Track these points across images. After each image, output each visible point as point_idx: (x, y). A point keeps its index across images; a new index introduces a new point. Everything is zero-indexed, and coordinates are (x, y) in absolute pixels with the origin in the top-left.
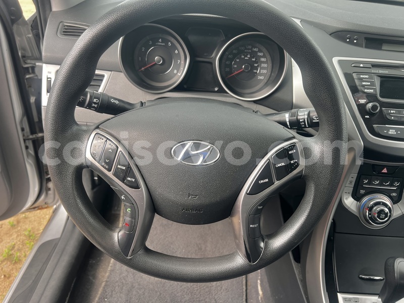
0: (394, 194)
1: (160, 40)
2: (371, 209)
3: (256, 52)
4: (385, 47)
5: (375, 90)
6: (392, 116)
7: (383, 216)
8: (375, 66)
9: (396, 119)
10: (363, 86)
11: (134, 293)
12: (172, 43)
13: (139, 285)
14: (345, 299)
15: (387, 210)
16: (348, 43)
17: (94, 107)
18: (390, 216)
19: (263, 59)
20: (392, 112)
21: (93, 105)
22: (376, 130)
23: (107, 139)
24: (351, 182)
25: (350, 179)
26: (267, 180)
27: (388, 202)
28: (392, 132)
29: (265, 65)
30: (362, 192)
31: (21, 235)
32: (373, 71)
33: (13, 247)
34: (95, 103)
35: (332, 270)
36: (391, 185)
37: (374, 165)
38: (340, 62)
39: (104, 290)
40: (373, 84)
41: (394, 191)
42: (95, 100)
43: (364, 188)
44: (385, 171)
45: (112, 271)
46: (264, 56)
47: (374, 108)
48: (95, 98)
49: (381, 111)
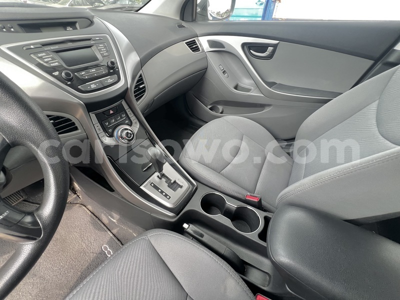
0: (127, 122)
2: (121, 136)
5: (59, 63)
6: (85, 76)
7: (129, 135)
8: (45, 45)
9: (89, 77)
10: (47, 62)
15: (129, 131)
16: (6, 32)
18: (133, 133)
20: (83, 73)
22: (82, 89)
24: (99, 129)
27: (127, 127)
28: (93, 86)
30: (110, 130)
32: (46, 49)
35: (131, 181)
36: (122, 118)
37: (103, 113)
40: (53, 58)
41: (125, 120)
43: (109, 128)
44: (111, 112)
47: (67, 74)
49: (75, 75)
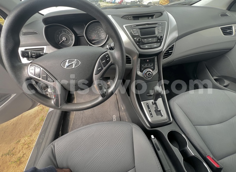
1: (63, 31)
2: (146, 74)
3: (98, 29)
4: (140, 19)
5: (139, 34)
7: (150, 75)
8: (137, 25)
9: (147, 42)
10: (135, 33)
11: (83, 119)
12: (67, 31)
13: (85, 116)
14: (143, 103)
15: (151, 73)
16: (127, 19)
17: (34, 57)
18: (152, 75)
19: (102, 32)
20: (145, 40)
21: (33, 56)
22: (141, 47)
23: (35, 66)
24: (138, 67)
25: (138, 66)
26: (100, 68)
27: (151, 71)
28: (146, 47)
29: (103, 34)
30: (143, 69)
31: (45, 112)
32: (137, 28)
33: (43, 116)
34: (34, 56)
36: (151, 65)
37: (144, 60)
38: (125, 26)
39: (74, 121)
40: (137, 32)
41: (152, 67)
42: (33, 54)
43: (143, 68)
44: (148, 61)
45: (75, 115)
46: (102, 30)
47: (139, 40)
48: (33, 53)
49: (142, 40)
